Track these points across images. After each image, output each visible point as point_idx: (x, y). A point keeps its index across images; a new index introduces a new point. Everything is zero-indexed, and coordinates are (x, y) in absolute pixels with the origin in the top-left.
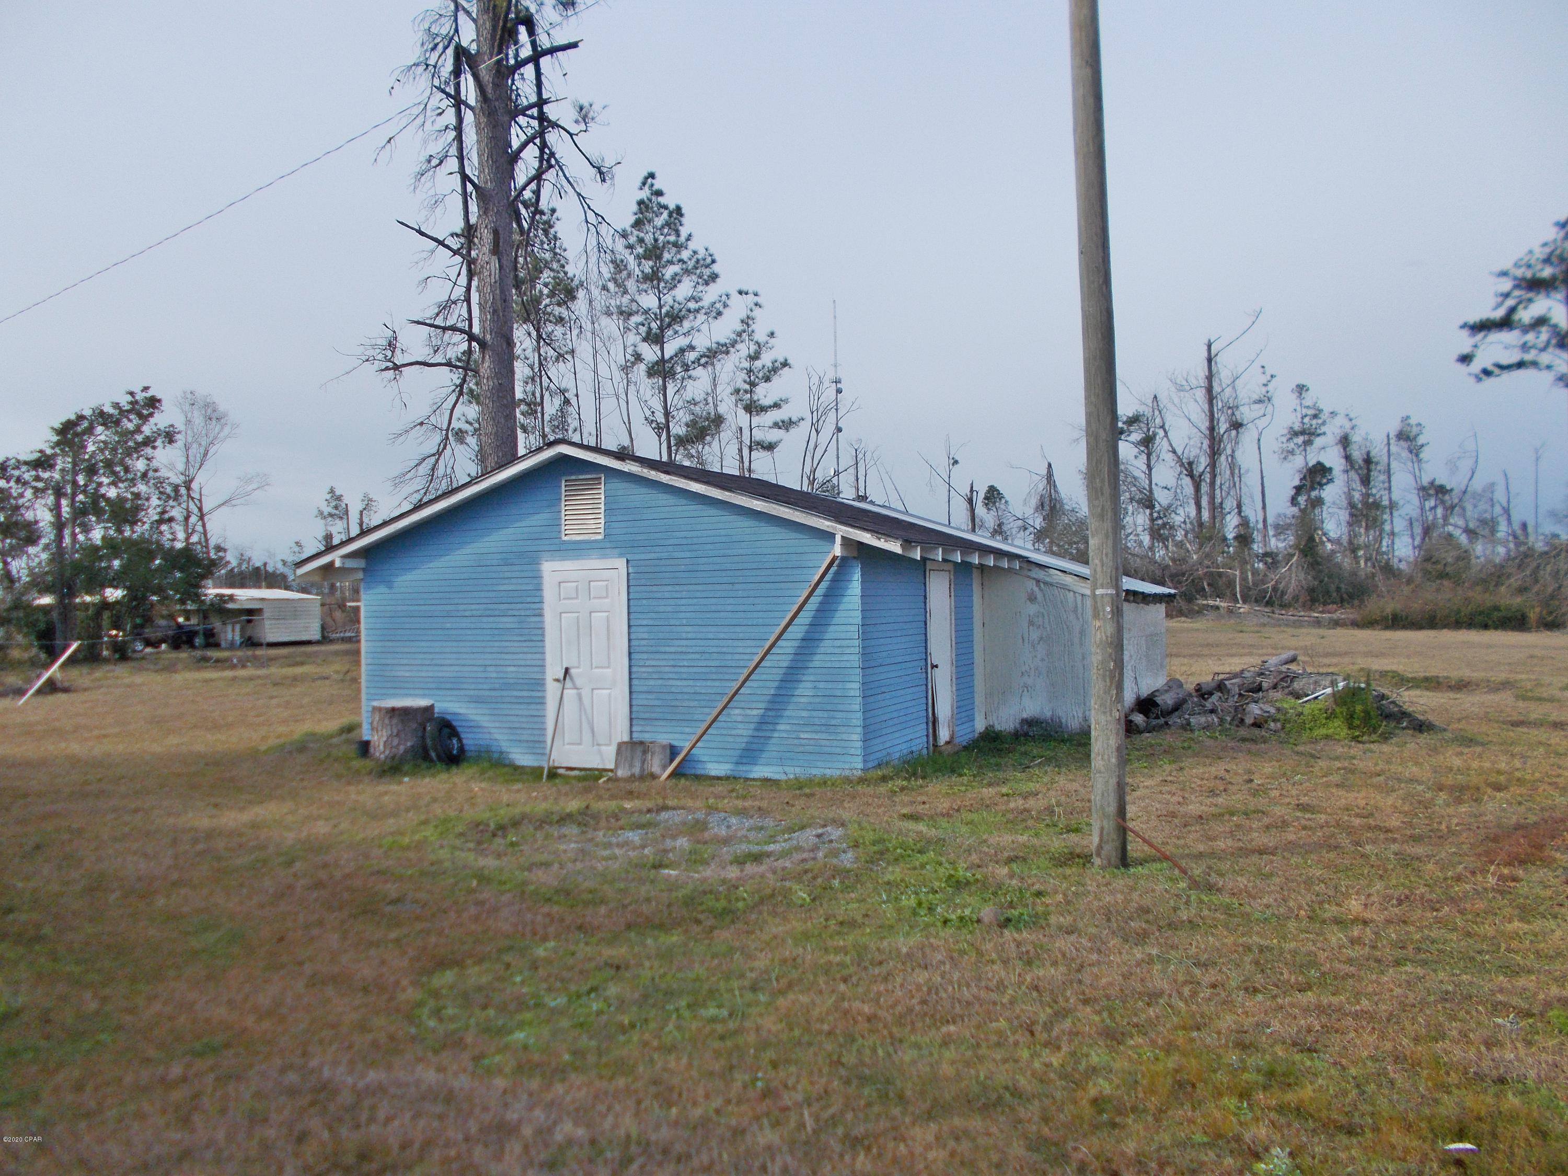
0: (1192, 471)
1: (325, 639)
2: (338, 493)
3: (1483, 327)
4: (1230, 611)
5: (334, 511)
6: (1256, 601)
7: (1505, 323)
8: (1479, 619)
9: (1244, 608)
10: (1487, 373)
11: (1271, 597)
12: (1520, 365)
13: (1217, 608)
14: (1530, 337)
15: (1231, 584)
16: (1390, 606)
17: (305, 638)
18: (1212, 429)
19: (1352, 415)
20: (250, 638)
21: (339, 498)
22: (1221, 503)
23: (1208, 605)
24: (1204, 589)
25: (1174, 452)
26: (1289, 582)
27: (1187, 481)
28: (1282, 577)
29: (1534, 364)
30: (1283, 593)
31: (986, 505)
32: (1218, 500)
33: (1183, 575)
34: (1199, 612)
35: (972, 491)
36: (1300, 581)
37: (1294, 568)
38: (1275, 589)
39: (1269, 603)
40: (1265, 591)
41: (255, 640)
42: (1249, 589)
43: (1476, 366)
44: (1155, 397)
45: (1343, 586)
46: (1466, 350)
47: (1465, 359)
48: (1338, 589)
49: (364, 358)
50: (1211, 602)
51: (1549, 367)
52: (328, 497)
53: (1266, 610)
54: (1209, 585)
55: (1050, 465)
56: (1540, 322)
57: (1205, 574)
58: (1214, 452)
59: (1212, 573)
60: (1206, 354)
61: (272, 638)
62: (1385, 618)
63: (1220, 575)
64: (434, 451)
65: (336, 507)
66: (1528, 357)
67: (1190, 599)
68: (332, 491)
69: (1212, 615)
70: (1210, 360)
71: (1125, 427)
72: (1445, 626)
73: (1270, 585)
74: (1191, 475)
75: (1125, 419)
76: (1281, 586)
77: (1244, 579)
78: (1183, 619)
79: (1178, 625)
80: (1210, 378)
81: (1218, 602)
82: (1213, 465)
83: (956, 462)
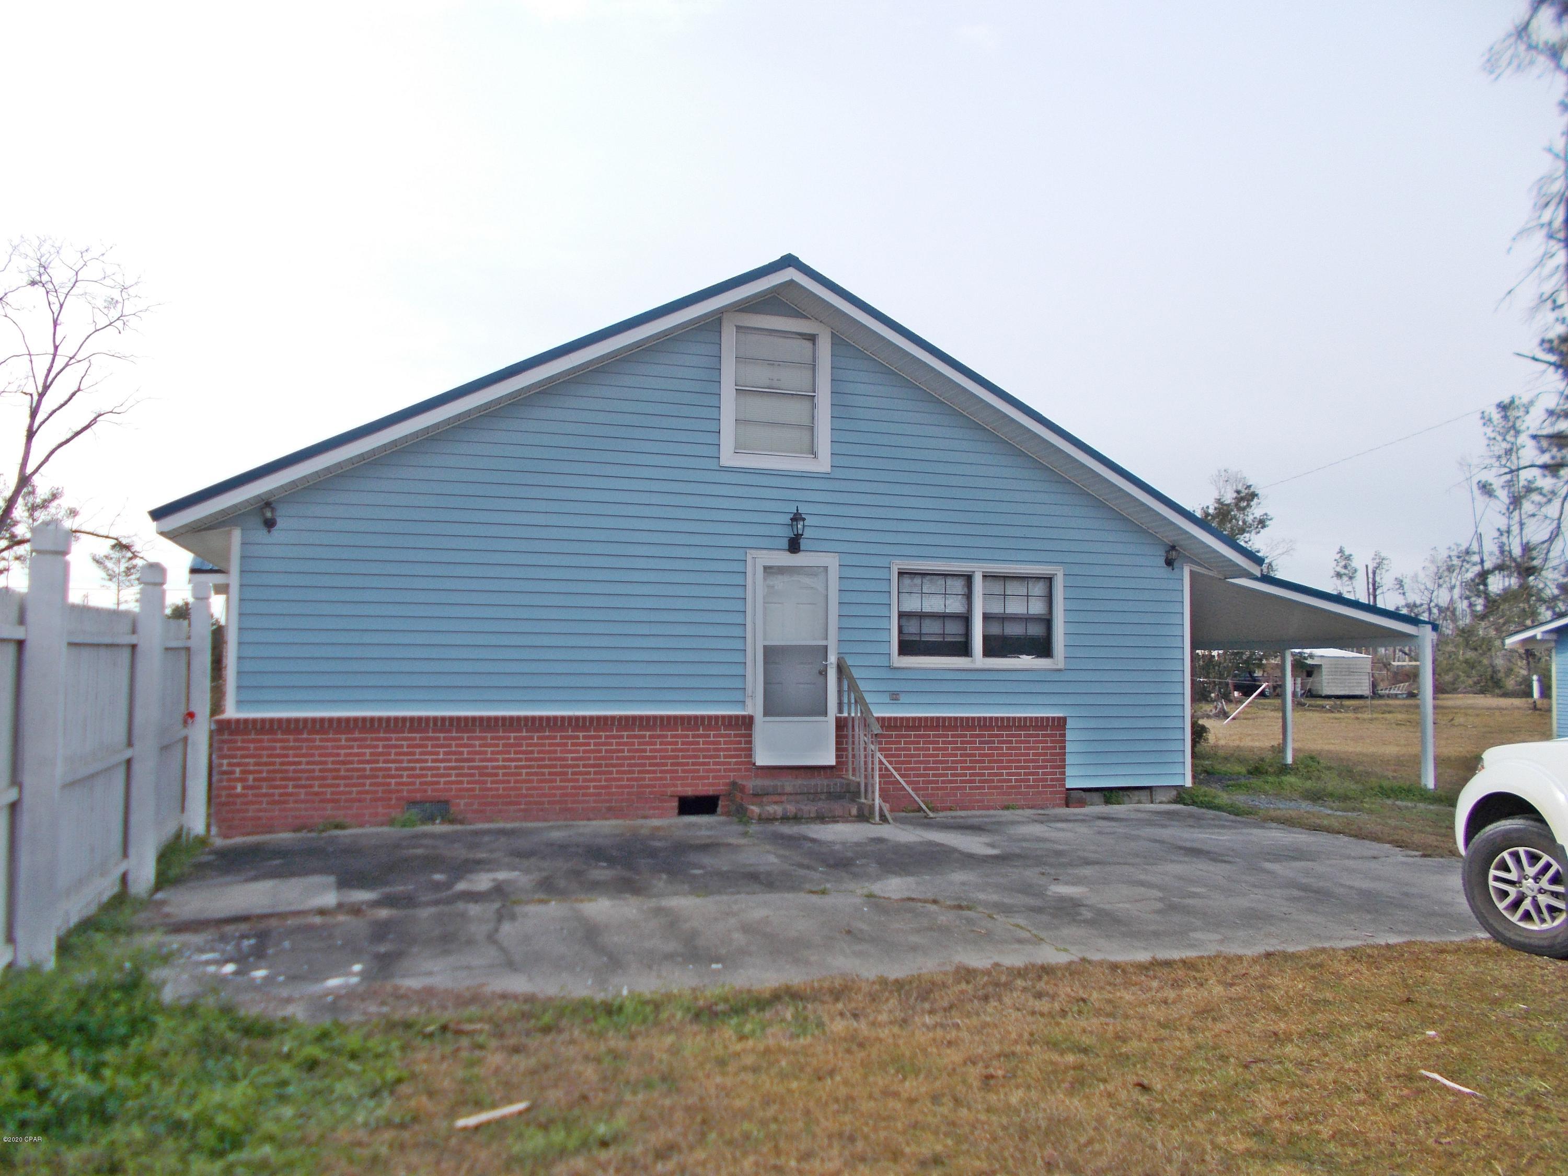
1: (1375, 695)
2: (1347, 553)
5: (1343, 571)
17: (1358, 692)
20: (1310, 690)
21: (1348, 558)
41: (1314, 693)
49: (1483, 466)
52: (1338, 557)
61: (1327, 691)
64: (1546, 537)
65: (1345, 567)
68: (1341, 551)
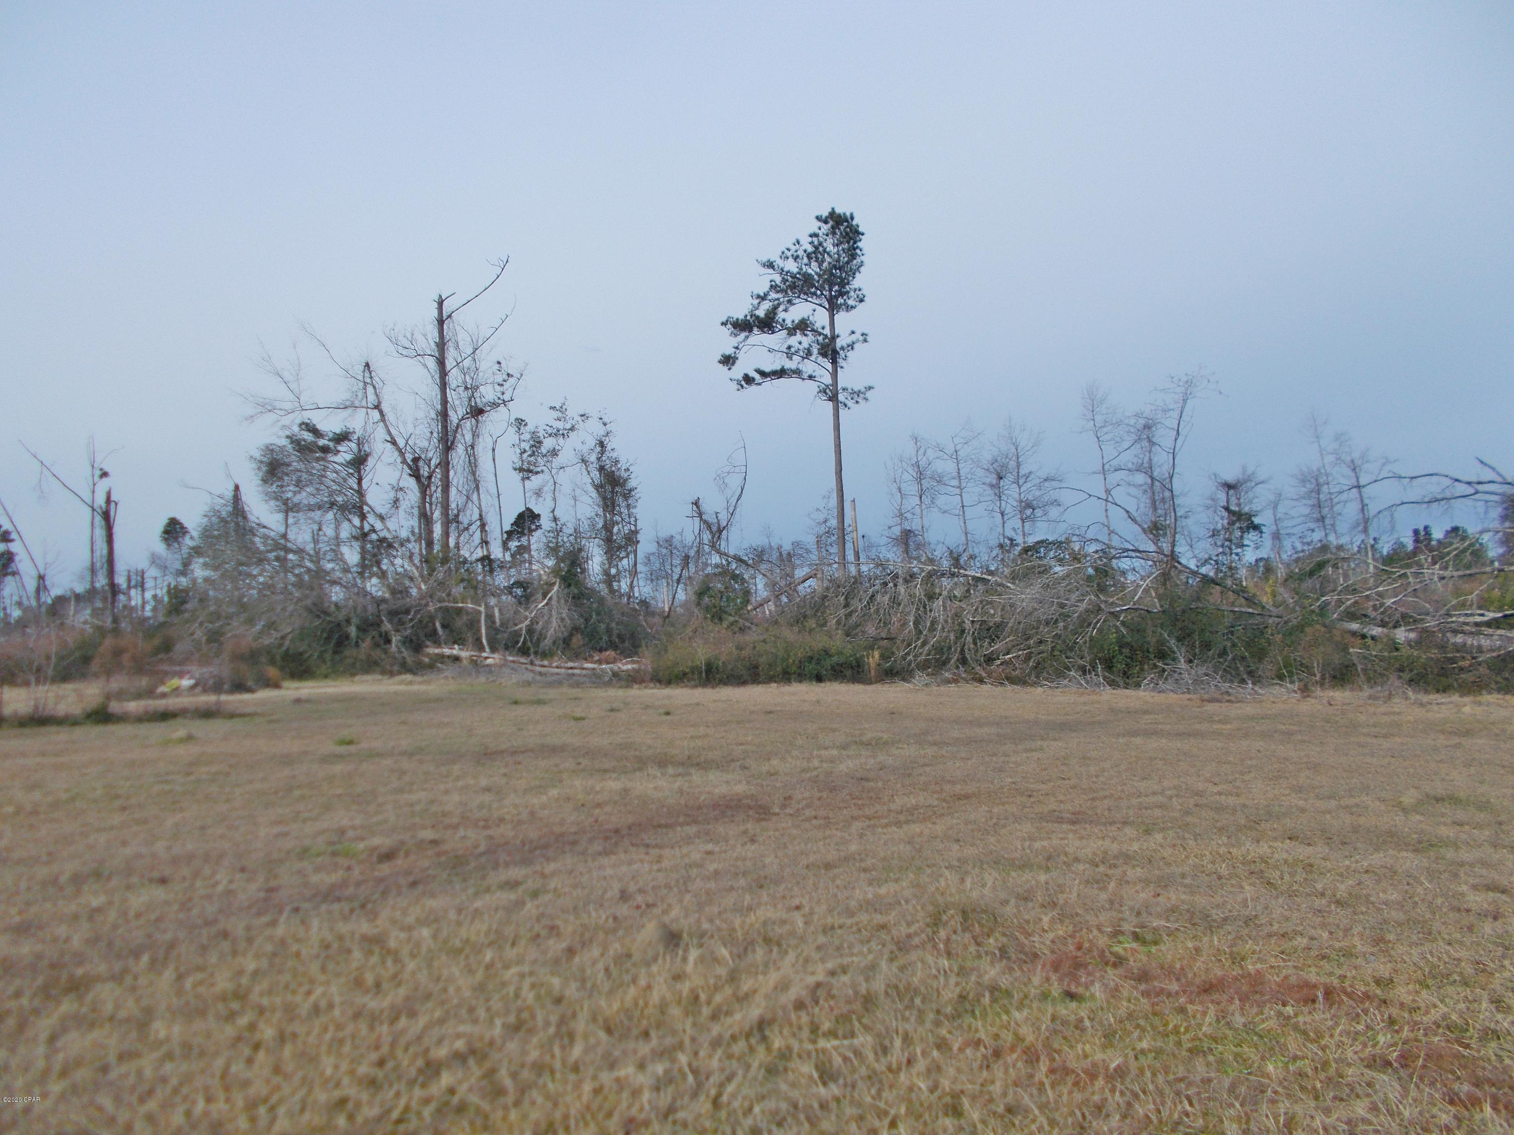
0: (418, 469)
3: (742, 326)
4: (474, 662)
6: (507, 648)
7: (767, 324)
8: (810, 667)
9: (493, 659)
10: (748, 380)
11: (524, 643)
12: (781, 373)
13: (457, 659)
14: (793, 341)
15: (473, 624)
16: (701, 653)
18: (444, 415)
19: (606, 420)
22: (457, 516)
23: (442, 656)
24: (435, 630)
25: (394, 443)
26: (548, 622)
27: (412, 483)
28: (540, 614)
29: (797, 373)
30: (542, 637)
31: (166, 540)
32: (453, 512)
33: (407, 612)
34: (431, 667)
35: (108, 500)
36: (563, 620)
37: (554, 602)
38: (530, 631)
39: (524, 651)
40: (517, 634)
42: (497, 631)
43: (738, 371)
44: (367, 365)
45: (613, 625)
46: (730, 351)
47: (728, 360)
48: (609, 631)
50: (447, 651)
51: (811, 377)
53: (523, 660)
54: (444, 626)
55: (237, 488)
56: (803, 326)
57: (436, 610)
58: (447, 444)
59: (446, 610)
60: (435, 313)
62: (695, 670)
63: (459, 611)
66: (790, 365)
67: (416, 646)
69: (449, 671)
70: (441, 322)
71: (331, 444)
72: (770, 679)
73: (523, 625)
74: (416, 474)
75: (331, 435)
76: (539, 627)
77: (490, 617)
78: (408, 677)
79: (402, 688)
80: (441, 345)
81: (456, 651)
82: (445, 465)
83: (104, 474)
